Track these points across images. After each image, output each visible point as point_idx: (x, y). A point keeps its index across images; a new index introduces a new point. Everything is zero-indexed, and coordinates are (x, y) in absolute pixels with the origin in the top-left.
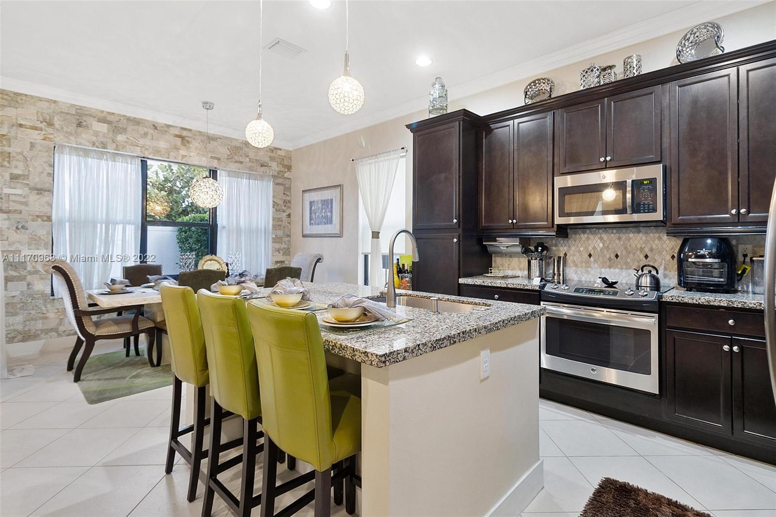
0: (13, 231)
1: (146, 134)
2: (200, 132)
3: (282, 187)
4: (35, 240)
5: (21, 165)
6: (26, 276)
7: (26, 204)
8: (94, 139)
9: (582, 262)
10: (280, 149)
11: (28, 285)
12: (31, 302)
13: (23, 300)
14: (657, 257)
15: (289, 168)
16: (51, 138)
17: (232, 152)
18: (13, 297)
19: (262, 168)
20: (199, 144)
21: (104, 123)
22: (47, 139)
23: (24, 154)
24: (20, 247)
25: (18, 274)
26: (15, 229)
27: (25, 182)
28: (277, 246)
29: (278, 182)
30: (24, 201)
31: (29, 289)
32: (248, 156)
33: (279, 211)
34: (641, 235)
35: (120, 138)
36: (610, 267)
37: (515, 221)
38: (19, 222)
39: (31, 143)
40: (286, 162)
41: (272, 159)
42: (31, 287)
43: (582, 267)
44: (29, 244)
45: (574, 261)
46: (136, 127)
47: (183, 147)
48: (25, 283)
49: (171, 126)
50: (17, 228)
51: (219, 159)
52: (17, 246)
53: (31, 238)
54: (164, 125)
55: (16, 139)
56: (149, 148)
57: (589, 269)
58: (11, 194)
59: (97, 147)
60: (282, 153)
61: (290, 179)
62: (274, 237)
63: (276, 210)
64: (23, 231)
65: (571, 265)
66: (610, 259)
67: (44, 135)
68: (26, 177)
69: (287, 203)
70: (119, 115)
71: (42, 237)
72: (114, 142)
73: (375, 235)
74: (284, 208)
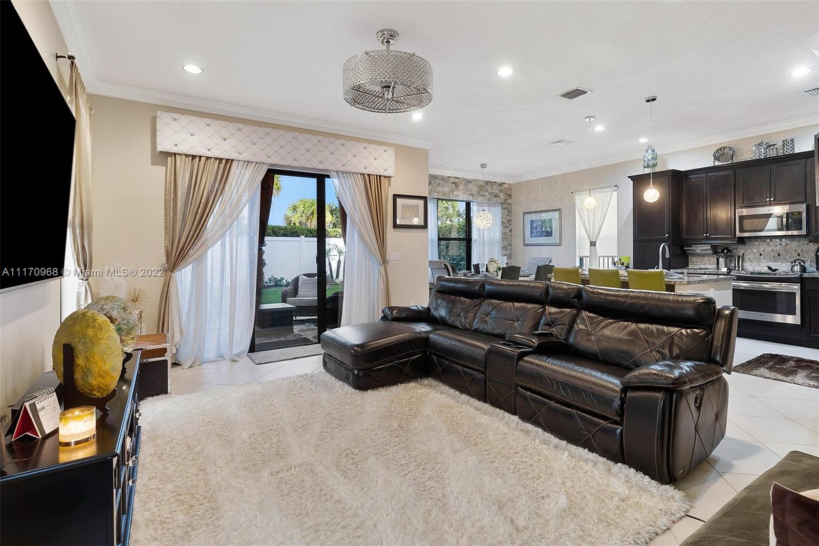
1: (439, 184)
2: (463, 178)
3: (506, 211)
9: (755, 259)
10: (505, 184)
14: (805, 255)
15: (510, 196)
17: (479, 189)
19: (495, 198)
20: (464, 186)
28: (504, 252)
29: (505, 207)
32: (487, 191)
33: (505, 227)
34: (795, 242)
36: (774, 261)
37: (708, 235)
40: (508, 193)
41: (501, 191)
43: (755, 262)
45: (749, 259)
47: (455, 190)
49: (450, 177)
51: (473, 195)
54: (447, 177)
56: (441, 192)
57: (760, 263)
60: (506, 186)
61: (510, 204)
62: (502, 246)
65: (748, 260)
66: (774, 257)
69: (509, 221)
73: (593, 244)
74: (508, 225)
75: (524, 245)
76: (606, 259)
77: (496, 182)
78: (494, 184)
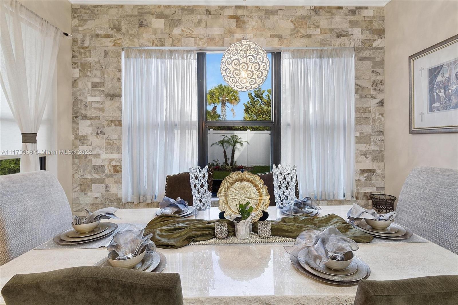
0: (95, 136)
1: (200, 22)
2: (257, 7)
3: (369, 63)
4: (110, 144)
5: (98, 73)
6: (104, 179)
7: (102, 110)
8: (153, 37)
10: (366, 8)
11: (107, 187)
12: (109, 204)
13: (103, 201)
15: (380, 33)
16: (120, 43)
17: (296, 24)
18: (96, 198)
19: (338, 39)
20: (257, 22)
21: (161, 18)
22: (117, 45)
23: (100, 62)
24: (100, 152)
25: (100, 177)
26: (96, 134)
27: (102, 89)
28: (363, 148)
29: (364, 55)
30: (101, 107)
31: (107, 191)
32: (318, 27)
33: (366, 97)
35: (176, 31)
38: (98, 128)
39: (105, 51)
40: (376, 25)
41: (353, 24)
42: (108, 189)
44: (106, 149)
46: (190, 17)
47: (238, 30)
48: (104, 186)
49: (225, 7)
50: (97, 134)
51: (280, 37)
52: (98, 150)
53: (108, 142)
54: (217, 8)
55: (95, 49)
56: (203, 37)
58: (92, 101)
59: (156, 46)
60: (370, 13)
61: (382, 49)
62: (358, 134)
63: (361, 97)
64: (101, 136)
67: (114, 41)
68: (102, 84)
69: (377, 85)
70: (174, 7)
71: (115, 142)
72: (170, 37)
74: (372, 92)
75: (411, 133)
77: (340, 8)
78: (334, 11)
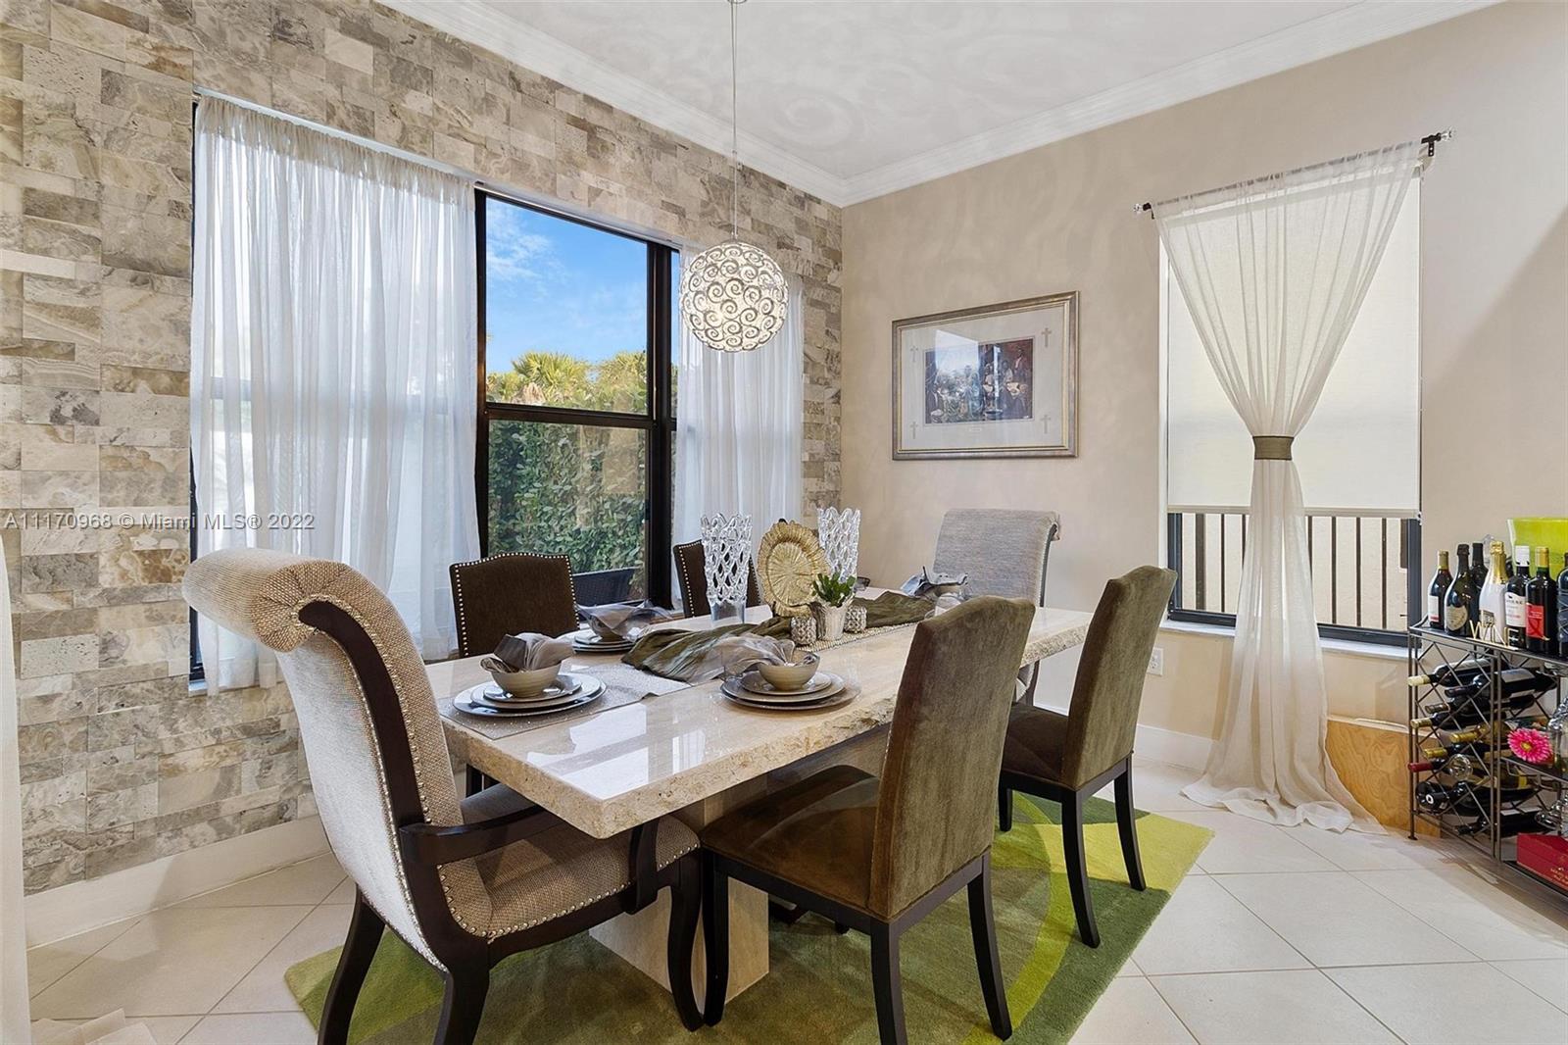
0: (42, 429)
1: (489, 101)
2: (635, 119)
3: (822, 314)
4: (129, 466)
5: (66, 158)
6: (95, 611)
7: (90, 319)
8: (331, 92)
10: (819, 202)
11: (105, 646)
12: (118, 714)
13: (86, 707)
15: (837, 258)
16: (183, 68)
17: (711, 193)
18: (46, 700)
19: (779, 251)
20: (633, 158)
21: (363, 40)
22: (169, 68)
23: (80, 114)
24: (71, 497)
25: (65, 607)
26: (47, 421)
27: (84, 229)
29: (815, 297)
30: (81, 305)
31: (107, 662)
32: (748, 213)
33: (817, 383)
35: (417, 102)
38: (64, 394)
39: (106, 73)
40: (830, 241)
41: (801, 226)
42: (114, 652)
44: (107, 484)
46: (461, 74)
47: (590, 162)
48: (90, 642)
49: (559, 87)
50: (57, 418)
51: (681, 213)
52: (60, 490)
53: (114, 458)
54: (539, 81)
55: (47, 48)
56: (500, 151)
58: (29, 275)
59: (343, 126)
60: (821, 212)
61: (838, 290)
62: (807, 459)
63: (812, 382)
64: (80, 428)
67: (156, 48)
68: (89, 209)
69: (833, 358)
70: (408, 20)
71: (154, 456)
72: (394, 114)
73: (1272, 448)
74: (827, 375)
75: (895, 459)
76: (1347, 526)
77: (782, 185)
78: (774, 188)
